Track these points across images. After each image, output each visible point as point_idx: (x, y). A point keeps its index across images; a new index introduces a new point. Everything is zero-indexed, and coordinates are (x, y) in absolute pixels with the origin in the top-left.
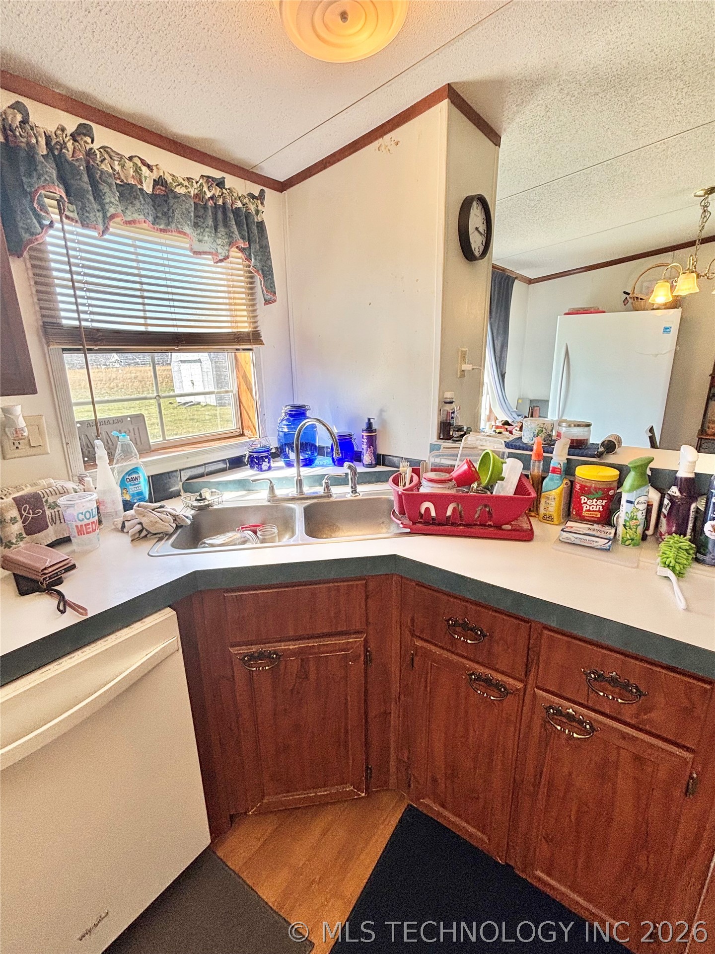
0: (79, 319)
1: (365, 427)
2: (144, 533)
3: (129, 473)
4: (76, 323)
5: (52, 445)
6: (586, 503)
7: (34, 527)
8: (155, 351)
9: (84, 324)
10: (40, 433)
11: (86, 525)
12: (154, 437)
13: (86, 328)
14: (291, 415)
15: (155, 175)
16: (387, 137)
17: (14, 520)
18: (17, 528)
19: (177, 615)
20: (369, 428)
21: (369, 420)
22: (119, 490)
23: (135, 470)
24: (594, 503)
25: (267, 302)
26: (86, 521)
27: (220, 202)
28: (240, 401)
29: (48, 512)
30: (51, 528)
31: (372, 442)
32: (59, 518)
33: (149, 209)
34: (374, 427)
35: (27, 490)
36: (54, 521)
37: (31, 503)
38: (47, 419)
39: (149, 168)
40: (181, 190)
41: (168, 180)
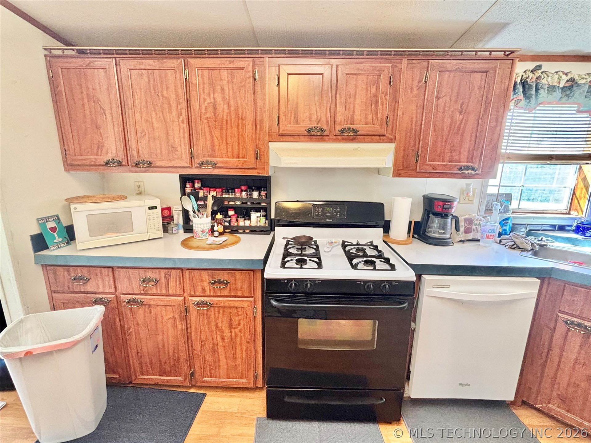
3: (505, 219)
4: (505, 151)
5: (476, 201)
7: (468, 231)
8: (529, 164)
9: (508, 151)
10: (474, 195)
11: (491, 235)
12: (514, 206)
13: (508, 153)
15: (569, 77)
17: (462, 226)
18: (462, 229)
19: (540, 283)
22: (499, 226)
23: (507, 219)
26: (491, 234)
28: (574, 193)
29: (473, 227)
30: (472, 233)
35: (468, 216)
36: (474, 231)
37: (469, 221)
38: (478, 191)
39: (566, 74)
40: (583, 81)
41: (576, 78)
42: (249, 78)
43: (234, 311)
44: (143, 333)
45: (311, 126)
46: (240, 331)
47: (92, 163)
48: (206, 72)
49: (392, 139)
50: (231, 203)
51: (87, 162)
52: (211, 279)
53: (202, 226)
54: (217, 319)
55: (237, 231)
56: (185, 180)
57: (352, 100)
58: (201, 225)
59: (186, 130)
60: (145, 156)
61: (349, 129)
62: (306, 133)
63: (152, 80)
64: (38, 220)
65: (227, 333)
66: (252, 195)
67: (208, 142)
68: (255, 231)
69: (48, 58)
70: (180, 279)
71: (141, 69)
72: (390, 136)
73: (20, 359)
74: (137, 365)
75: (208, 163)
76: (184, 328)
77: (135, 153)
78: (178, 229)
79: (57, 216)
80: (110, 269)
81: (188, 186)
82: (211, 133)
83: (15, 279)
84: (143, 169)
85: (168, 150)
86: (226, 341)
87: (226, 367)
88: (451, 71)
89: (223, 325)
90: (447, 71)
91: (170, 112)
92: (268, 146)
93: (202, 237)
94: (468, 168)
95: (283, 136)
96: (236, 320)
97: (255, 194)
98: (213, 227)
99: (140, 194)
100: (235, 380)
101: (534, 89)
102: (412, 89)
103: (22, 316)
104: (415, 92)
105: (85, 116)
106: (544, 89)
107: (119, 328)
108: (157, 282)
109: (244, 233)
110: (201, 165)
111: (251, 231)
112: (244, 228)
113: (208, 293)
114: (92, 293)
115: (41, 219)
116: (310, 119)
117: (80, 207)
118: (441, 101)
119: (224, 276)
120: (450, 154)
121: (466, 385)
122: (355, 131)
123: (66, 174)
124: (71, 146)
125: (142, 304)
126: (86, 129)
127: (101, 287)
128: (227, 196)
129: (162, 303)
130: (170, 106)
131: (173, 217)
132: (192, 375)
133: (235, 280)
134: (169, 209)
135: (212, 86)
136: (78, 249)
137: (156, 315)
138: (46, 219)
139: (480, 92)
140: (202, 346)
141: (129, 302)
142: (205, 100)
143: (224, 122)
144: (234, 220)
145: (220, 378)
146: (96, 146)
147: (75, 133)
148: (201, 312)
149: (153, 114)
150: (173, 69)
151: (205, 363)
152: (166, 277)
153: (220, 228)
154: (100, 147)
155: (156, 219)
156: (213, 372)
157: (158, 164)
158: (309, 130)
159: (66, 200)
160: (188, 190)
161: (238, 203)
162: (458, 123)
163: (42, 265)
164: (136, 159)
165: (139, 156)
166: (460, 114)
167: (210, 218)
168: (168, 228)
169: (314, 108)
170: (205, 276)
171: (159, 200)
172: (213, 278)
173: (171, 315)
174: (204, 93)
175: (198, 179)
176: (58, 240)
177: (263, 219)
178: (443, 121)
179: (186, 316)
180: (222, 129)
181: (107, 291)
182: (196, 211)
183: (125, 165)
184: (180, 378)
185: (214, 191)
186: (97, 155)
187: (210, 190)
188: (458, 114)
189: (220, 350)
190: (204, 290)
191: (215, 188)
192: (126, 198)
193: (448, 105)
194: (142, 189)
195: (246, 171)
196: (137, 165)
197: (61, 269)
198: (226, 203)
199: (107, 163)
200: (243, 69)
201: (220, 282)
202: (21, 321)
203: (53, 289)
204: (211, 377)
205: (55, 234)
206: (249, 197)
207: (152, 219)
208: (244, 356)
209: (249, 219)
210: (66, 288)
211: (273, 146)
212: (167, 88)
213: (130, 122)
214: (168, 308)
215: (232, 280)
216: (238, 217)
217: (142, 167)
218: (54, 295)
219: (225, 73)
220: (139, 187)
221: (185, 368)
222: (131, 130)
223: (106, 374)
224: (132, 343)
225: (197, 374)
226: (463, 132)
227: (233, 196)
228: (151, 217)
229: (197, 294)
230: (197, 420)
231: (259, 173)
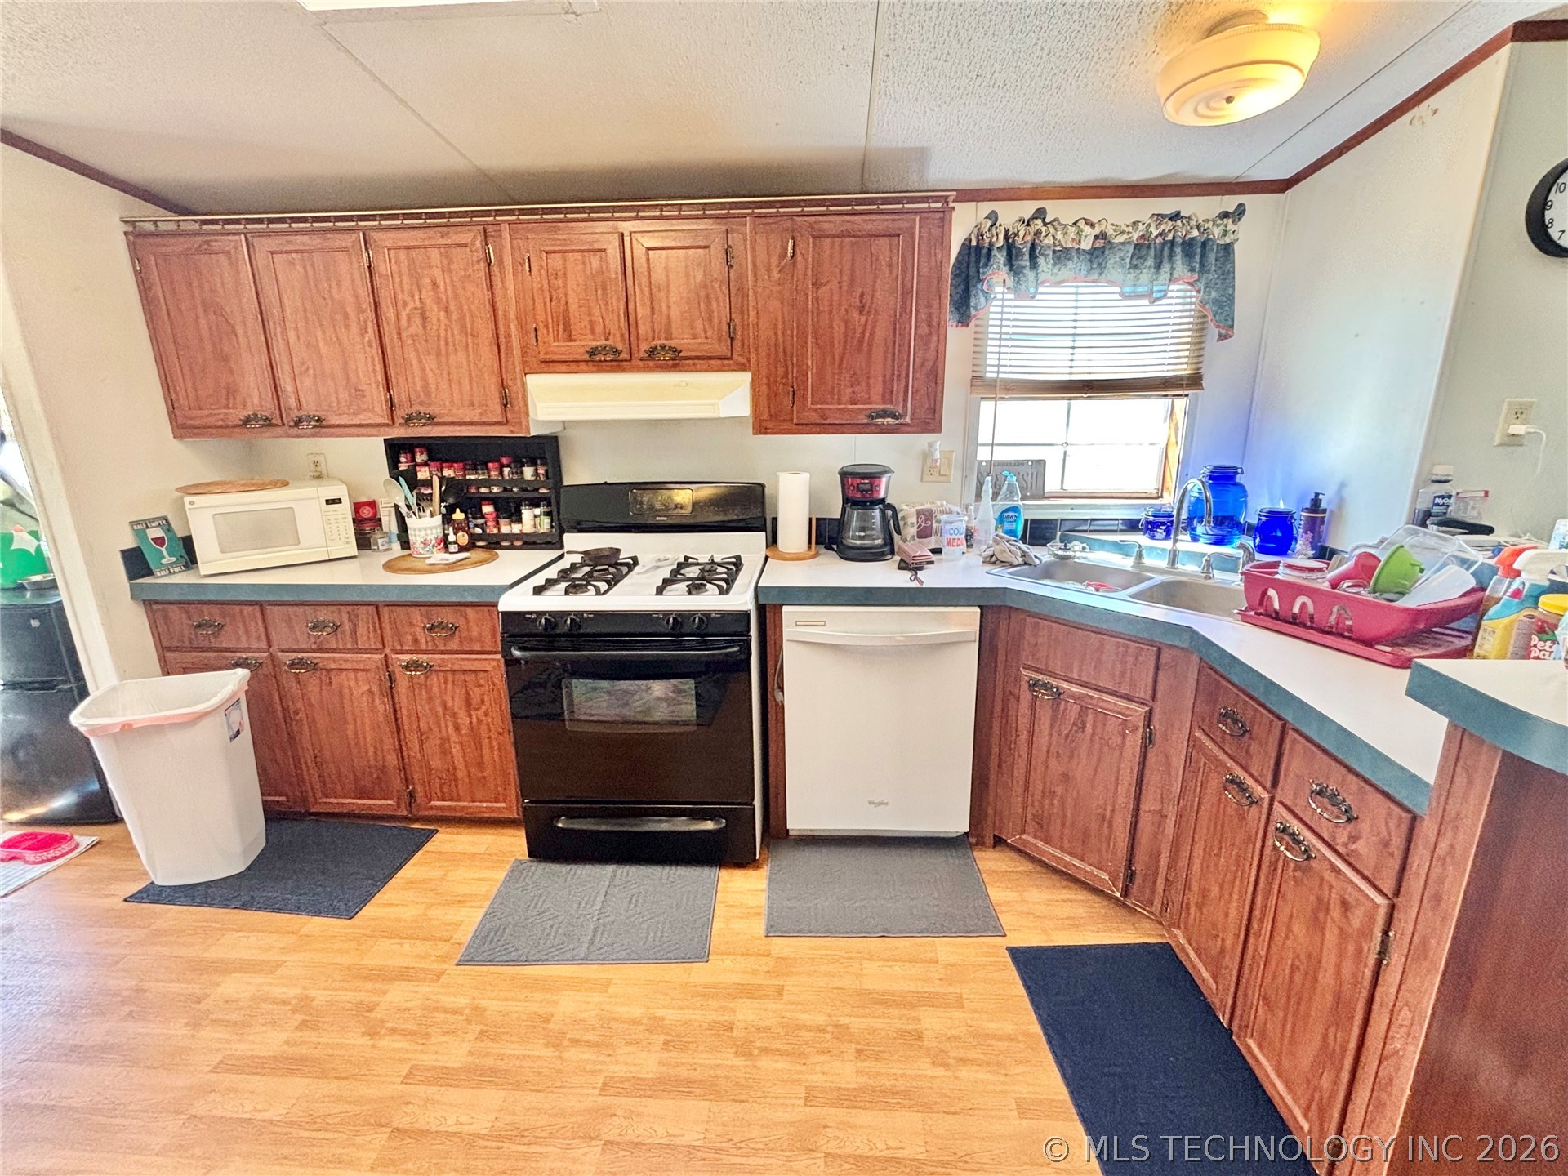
0: (998, 372)
1: (1308, 505)
2: (994, 559)
3: (1007, 510)
4: (995, 375)
5: (955, 475)
6: (1535, 646)
7: (924, 533)
8: (1070, 399)
9: (1001, 376)
10: (949, 465)
11: (954, 539)
12: (1051, 484)
13: (1002, 380)
14: (1211, 478)
15: (1097, 231)
16: (1424, 105)
17: (912, 524)
18: (913, 531)
19: (982, 615)
20: (1315, 505)
21: (1317, 495)
22: (994, 523)
23: (1015, 509)
24: (1547, 648)
25: (1222, 337)
26: (955, 537)
27: (1170, 237)
28: (1166, 457)
29: (934, 525)
30: (934, 538)
31: (1314, 525)
32: (939, 532)
33: (1085, 267)
34: (1323, 505)
35: (927, 506)
36: (936, 533)
37: (927, 515)
38: (957, 456)
39: (1092, 225)
40: (1122, 239)
41: (1110, 231)
42: (478, 261)
43: (471, 677)
44: (322, 722)
45: (594, 344)
46: (486, 714)
47: (221, 423)
48: (402, 254)
49: (744, 365)
50: (483, 490)
51: (212, 421)
52: (426, 621)
53: (423, 533)
54: (443, 693)
55: (498, 543)
56: (394, 449)
57: (662, 294)
58: (420, 530)
59: (377, 359)
60: (310, 407)
61: (663, 347)
62: (587, 357)
63: (310, 273)
64: (131, 523)
65: (463, 719)
66: (522, 473)
67: (417, 379)
68: (534, 543)
69: (131, 238)
70: (374, 623)
71: (289, 252)
72: (742, 360)
73: (114, 736)
74: (315, 778)
75: (419, 416)
76: (389, 707)
77: (292, 402)
78: (390, 542)
79: (165, 519)
80: (257, 607)
81: (403, 459)
82: (420, 361)
83: (99, 622)
84: (308, 431)
85: (350, 395)
86: (463, 732)
87: (467, 780)
88: (833, 236)
89: (457, 704)
90: (827, 236)
91: (347, 327)
92: (524, 384)
93: (424, 552)
94: (885, 414)
95: (549, 365)
96: (476, 694)
97: (528, 473)
98: (446, 536)
99: (319, 477)
100: (485, 805)
101: (1027, 257)
102: (769, 271)
103: (114, 682)
104: (776, 275)
105: (201, 339)
106: (1046, 256)
107: (280, 714)
108: (336, 628)
109: (512, 547)
110: (408, 420)
111: (525, 543)
112: (512, 537)
113: (423, 646)
114: (228, 650)
115: (137, 523)
116: (593, 332)
117: (200, 500)
118: (824, 291)
119: (448, 617)
120: (851, 390)
121: (880, 804)
122: (676, 351)
123: (175, 442)
124: (182, 394)
125: (314, 667)
126: (204, 360)
127: (244, 639)
128: (473, 477)
129: (349, 666)
130: (346, 316)
131: (380, 520)
132: (411, 795)
133: (468, 623)
134: (372, 504)
135: (416, 279)
136: (202, 573)
137: (341, 687)
138: (147, 523)
139: (891, 273)
140: (422, 743)
141: (292, 665)
142: (405, 304)
143: (442, 343)
144: (491, 524)
145: (460, 800)
146: (224, 392)
147: (186, 370)
148: (415, 680)
149: (319, 334)
150: (344, 250)
151: (430, 774)
152: (350, 620)
153: (463, 539)
154: (231, 392)
155: (341, 521)
156: (446, 789)
157: (335, 420)
158: (593, 352)
159: (179, 490)
160: (403, 467)
161: (495, 490)
162: (859, 331)
163: (144, 601)
164: (296, 413)
165: (300, 408)
166: (861, 313)
167: (439, 519)
168: (369, 539)
169: (596, 312)
170: (416, 615)
171: (345, 487)
172: (429, 620)
173: (366, 688)
174: (402, 291)
175: (419, 446)
176: (168, 559)
177: (546, 521)
178: (831, 327)
179: (391, 688)
180: (439, 355)
181: (255, 645)
182: (415, 507)
183: (276, 425)
184: (390, 802)
185: (449, 468)
186: (227, 407)
187: (442, 468)
188: (856, 315)
189: (454, 750)
190: (416, 641)
191: (451, 461)
192: (285, 484)
193: (836, 297)
194: (322, 468)
195: (488, 428)
196: (298, 422)
197: (175, 607)
198: (473, 490)
199: (247, 421)
200: (465, 246)
201: (441, 626)
202: (114, 689)
203: (165, 644)
204: (443, 800)
205: (163, 550)
206: (515, 477)
207: (333, 521)
208: (497, 759)
209: (520, 521)
210: (187, 644)
211: (535, 382)
212: (339, 285)
213: (278, 345)
214: (360, 674)
215: (461, 623)
216: (498, 517)
217: (306, 428)
218: (168, 654)
219: (435, 254)
220: (316, 464)
221: (397, 783)
222: (280, 358)
223: (263, 794)
224: (305, 740)
225: (419, 795)
226: (870, 345)
227: (486, 477)
228: (332, 518)
229: (406, 648)
230: (412, 861)
231: (512, 432)
